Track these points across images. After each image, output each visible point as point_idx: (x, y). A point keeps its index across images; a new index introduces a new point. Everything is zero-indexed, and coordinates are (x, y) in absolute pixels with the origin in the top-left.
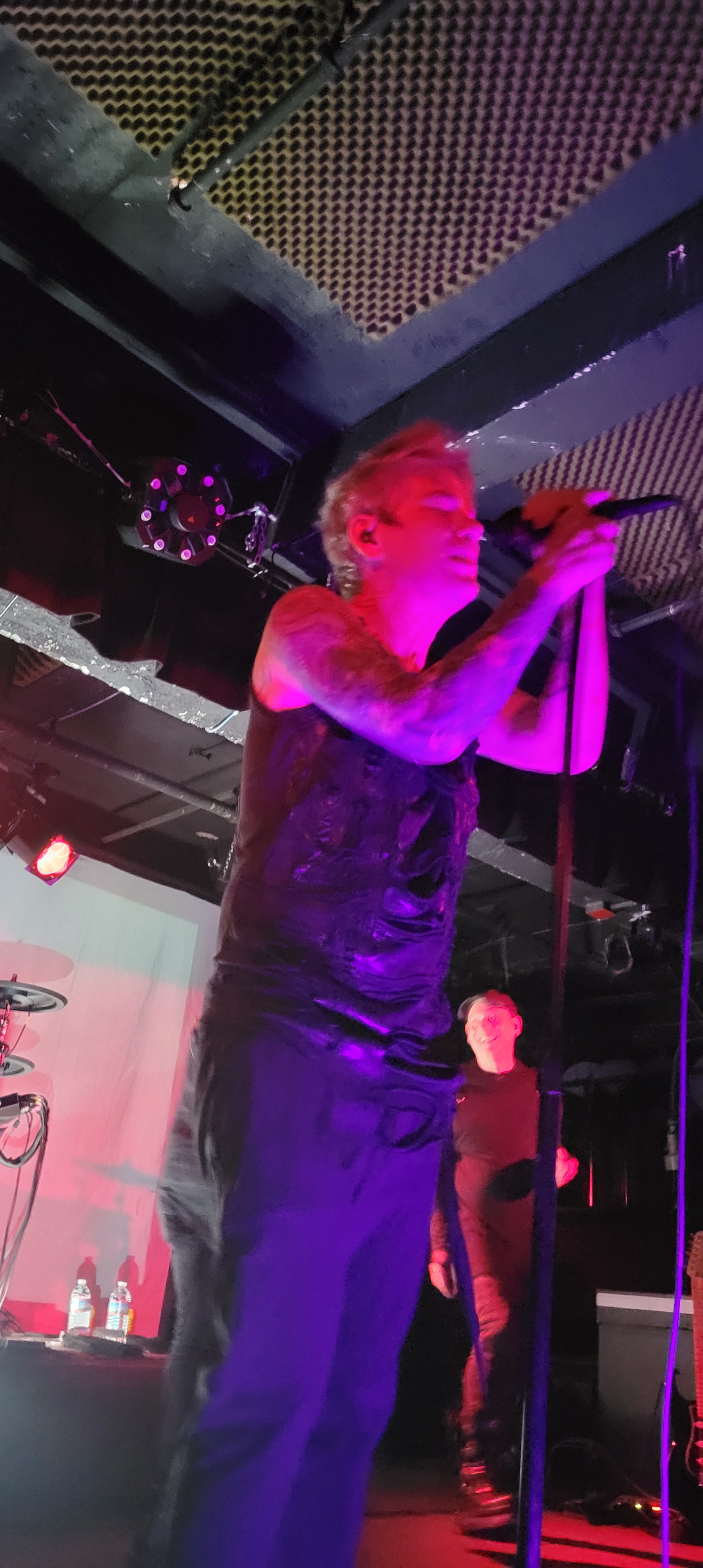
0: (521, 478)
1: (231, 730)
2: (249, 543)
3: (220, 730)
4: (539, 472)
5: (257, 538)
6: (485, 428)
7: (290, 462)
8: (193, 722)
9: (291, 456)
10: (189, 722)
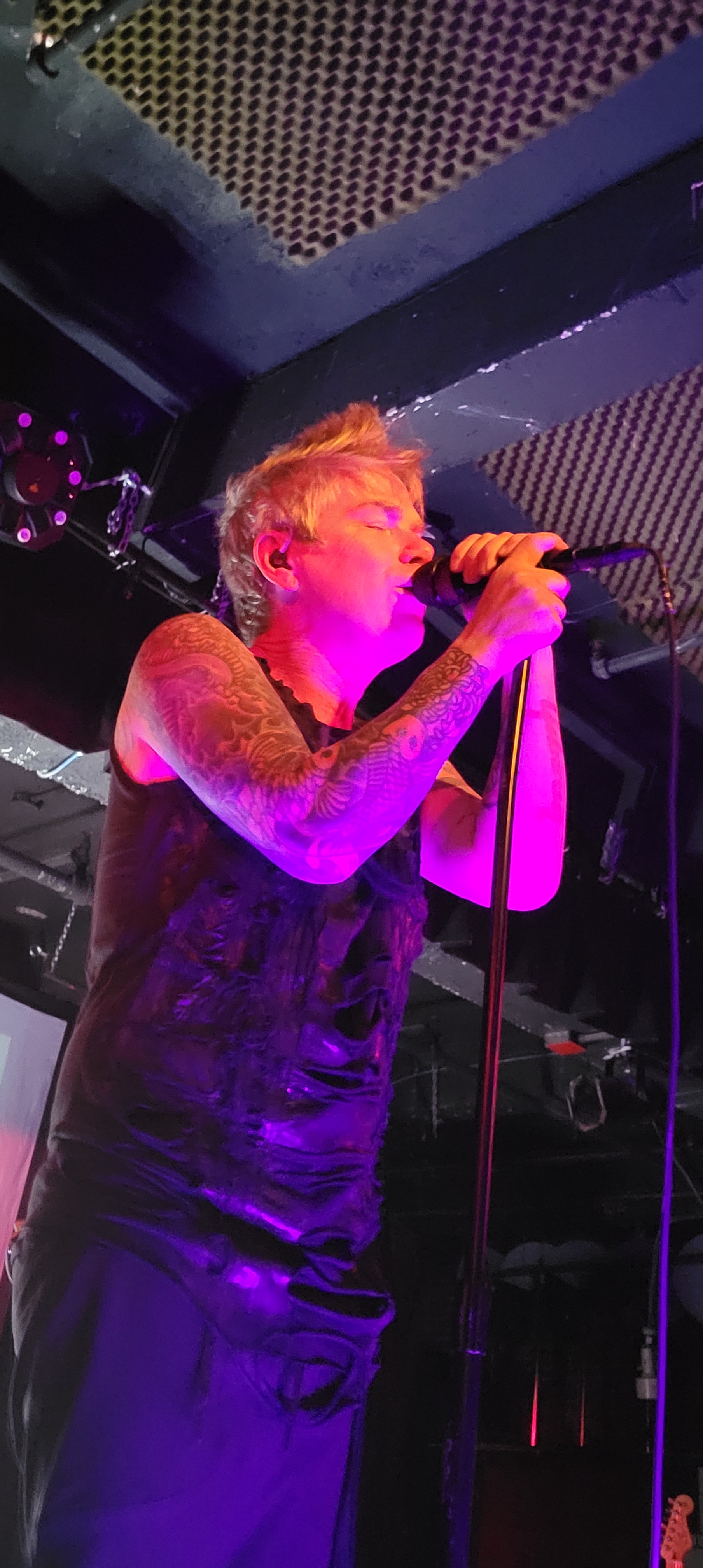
0: (486, 458)
1: (72, 776)
2: (113, 523)
3: (58, 774)
4: (510, 453)
5: (124, 516)
6: (440, 392)
7: (176, 416)
8: (21, 763)
9: (173, 407)
10: (14, 762)
